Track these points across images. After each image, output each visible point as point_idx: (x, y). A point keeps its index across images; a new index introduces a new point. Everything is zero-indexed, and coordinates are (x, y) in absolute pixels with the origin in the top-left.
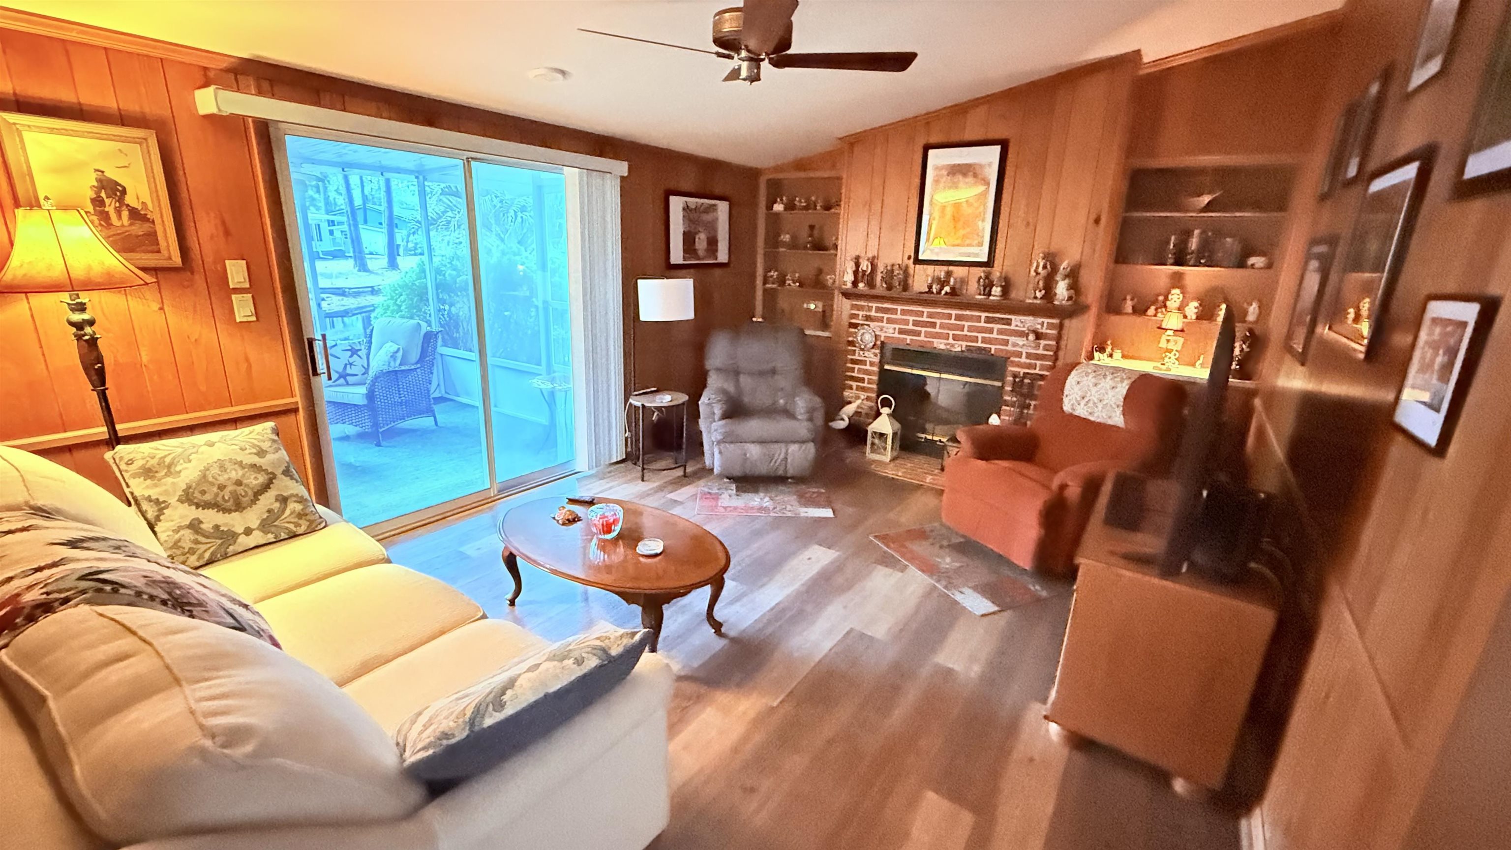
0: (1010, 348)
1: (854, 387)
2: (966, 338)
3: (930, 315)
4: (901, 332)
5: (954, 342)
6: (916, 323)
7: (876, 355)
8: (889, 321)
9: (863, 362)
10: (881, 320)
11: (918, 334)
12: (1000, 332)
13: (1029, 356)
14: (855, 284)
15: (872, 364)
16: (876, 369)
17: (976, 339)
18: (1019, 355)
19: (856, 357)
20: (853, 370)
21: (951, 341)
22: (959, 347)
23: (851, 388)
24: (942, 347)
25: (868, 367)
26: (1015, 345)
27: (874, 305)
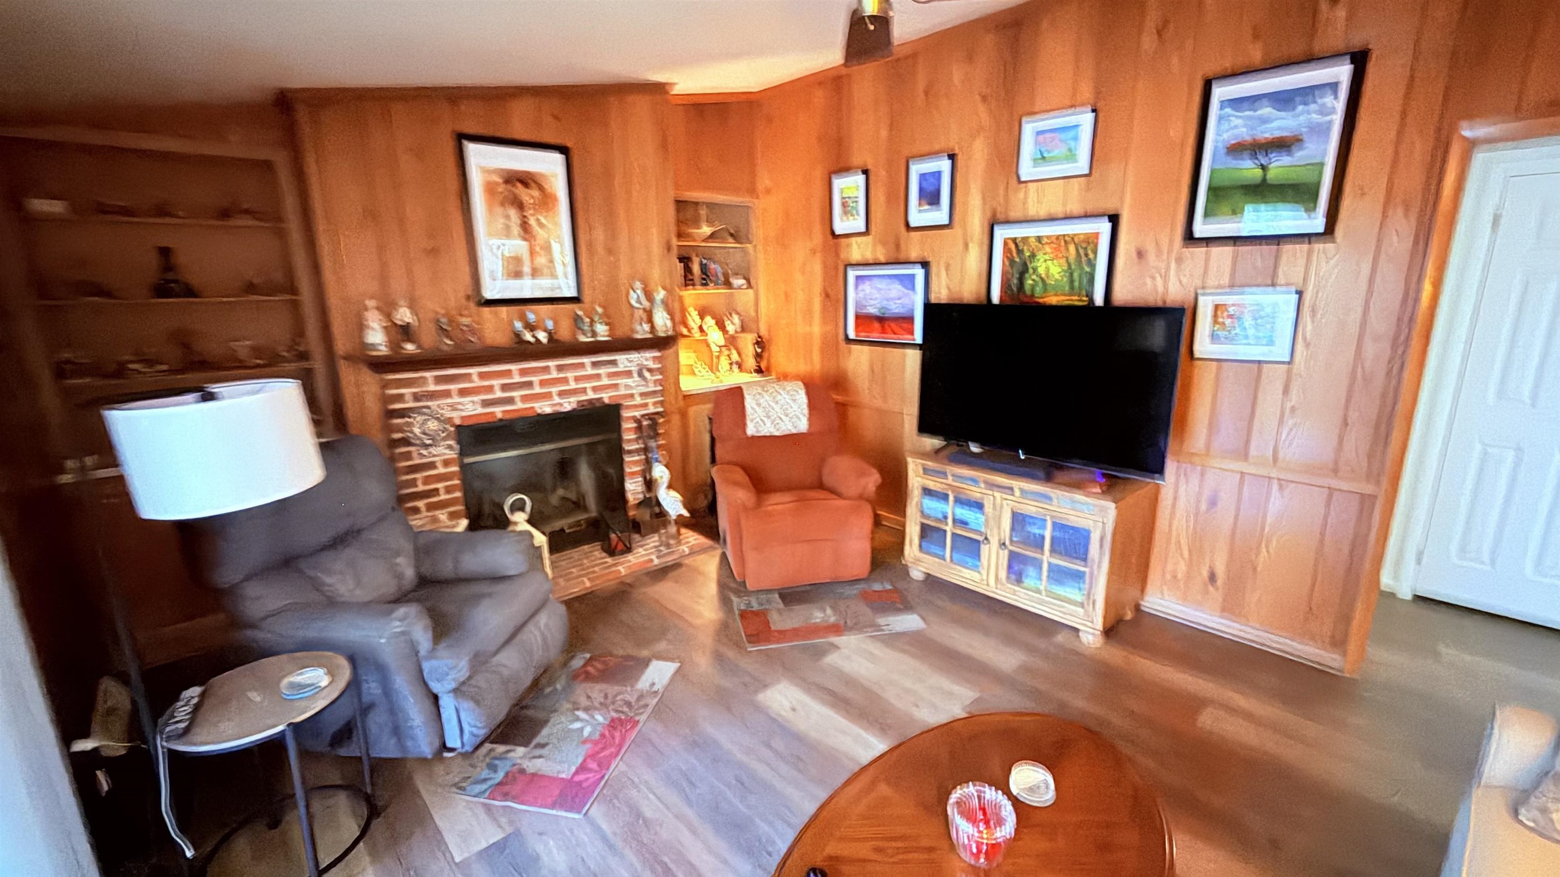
0: (623, 392)
1: (423, 509)
2: (574, 392)
3: (523, 372)
4: (486, 403)
5: (562, 401)
6: (505, 388)
7: (450, 447)
8: (463, 393)
9: (432, 466)
10: (447, 394)
11: (511, 401)
12: (611, 375)
13: (642, 395)
14: (394, 345)
15: (446, 463)
16: (455, 469)
17: (584, 391)
18: (632, 396)
19: (417, 461)
20: (413, 483)
21: (557, 400)
22: (568, 405)
23: (416, 510)
24: (548, 410)
25: (441, 470)
26: (627, 386)
27: (429, 375)
